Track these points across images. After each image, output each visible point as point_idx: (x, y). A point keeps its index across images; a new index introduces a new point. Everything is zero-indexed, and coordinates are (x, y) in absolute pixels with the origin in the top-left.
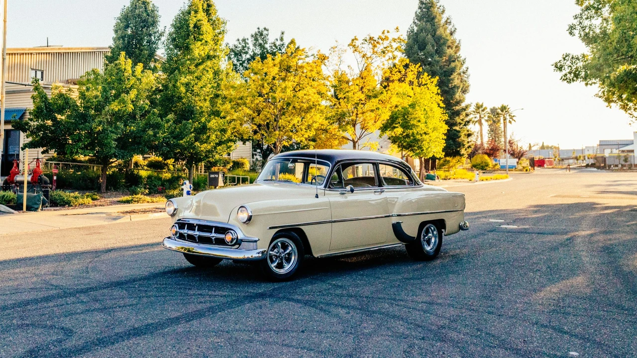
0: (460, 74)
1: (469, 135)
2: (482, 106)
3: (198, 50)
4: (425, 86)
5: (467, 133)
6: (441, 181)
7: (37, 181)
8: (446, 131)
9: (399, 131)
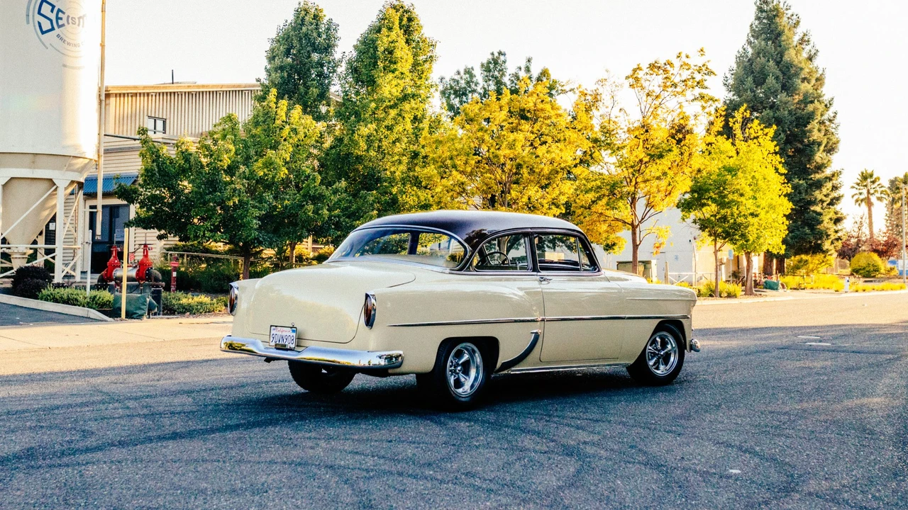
0: (822, 123)
1: (837, 221)
2: (871, 176)
3: (389, 87)
4: (755, 141)
5: (835, 217)
6: (789, 291)
7: (144, 276)
8: (790, 211)
9: (710, 210)
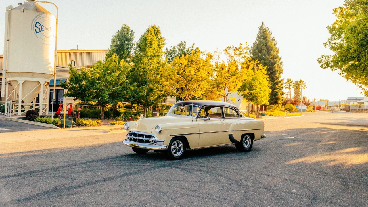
0: (278, 65)
1: (282, 94)
2: (290, 80)
4: (260, 70)
5: (282, 93)
6: (268, 116)
7: (70, 114)
8: (270, 92)
9: (247, 92)
